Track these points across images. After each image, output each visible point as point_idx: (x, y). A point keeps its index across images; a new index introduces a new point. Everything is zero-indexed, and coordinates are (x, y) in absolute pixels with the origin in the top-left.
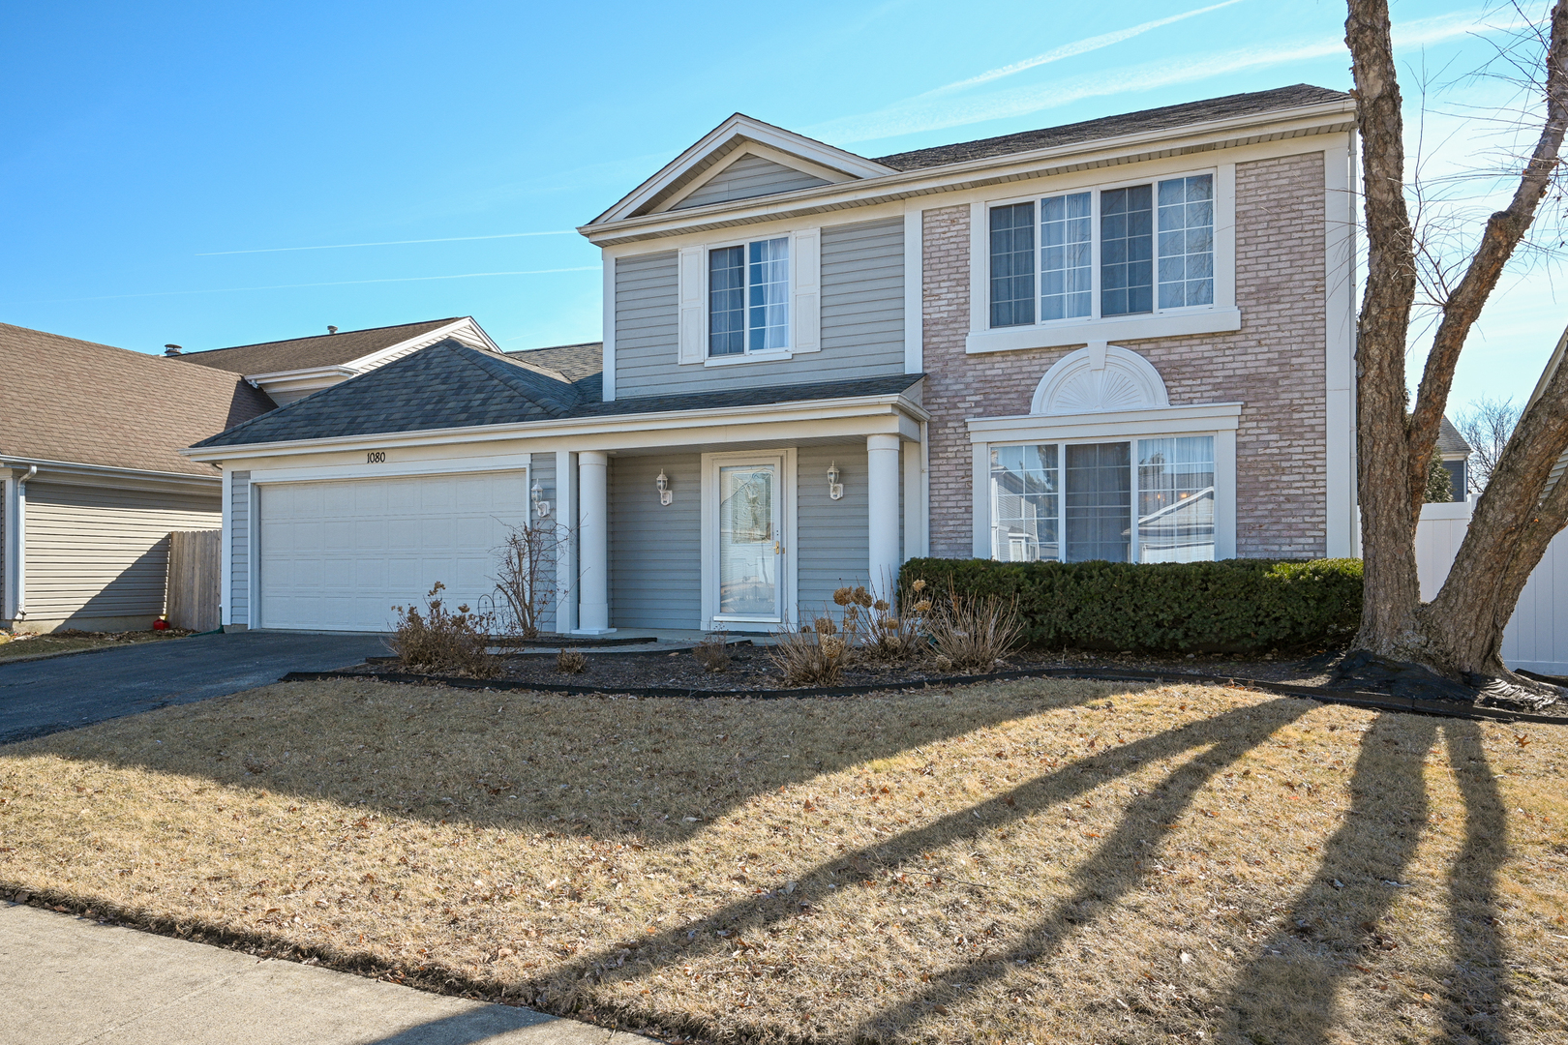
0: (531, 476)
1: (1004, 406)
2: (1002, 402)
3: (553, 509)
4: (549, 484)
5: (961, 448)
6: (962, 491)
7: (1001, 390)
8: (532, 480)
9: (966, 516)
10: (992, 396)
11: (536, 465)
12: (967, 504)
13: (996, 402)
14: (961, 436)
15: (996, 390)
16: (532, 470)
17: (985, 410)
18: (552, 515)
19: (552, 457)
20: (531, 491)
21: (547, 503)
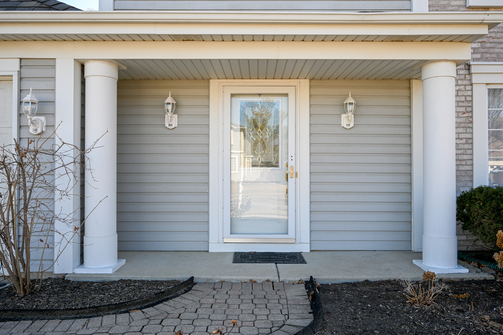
0: (20, 85)
1: (498, 54)
2: (497, 50)
3: (51, 126)
4: (45, 96)
5: (462, 87)
6: (463, 125)
7: (496, 40)
8: (20, 91)
9: (467, 146)
10: (488, 45)
11: (26, 72)
12: (468, 136)
13: (491, 50)
14: (462, 77)
15: (491, 40)
16: (20, 79)
17: (482, 57)
18: (49, 133)
19: (51, 63)
20: (20, 103)
21: (43, 118)
